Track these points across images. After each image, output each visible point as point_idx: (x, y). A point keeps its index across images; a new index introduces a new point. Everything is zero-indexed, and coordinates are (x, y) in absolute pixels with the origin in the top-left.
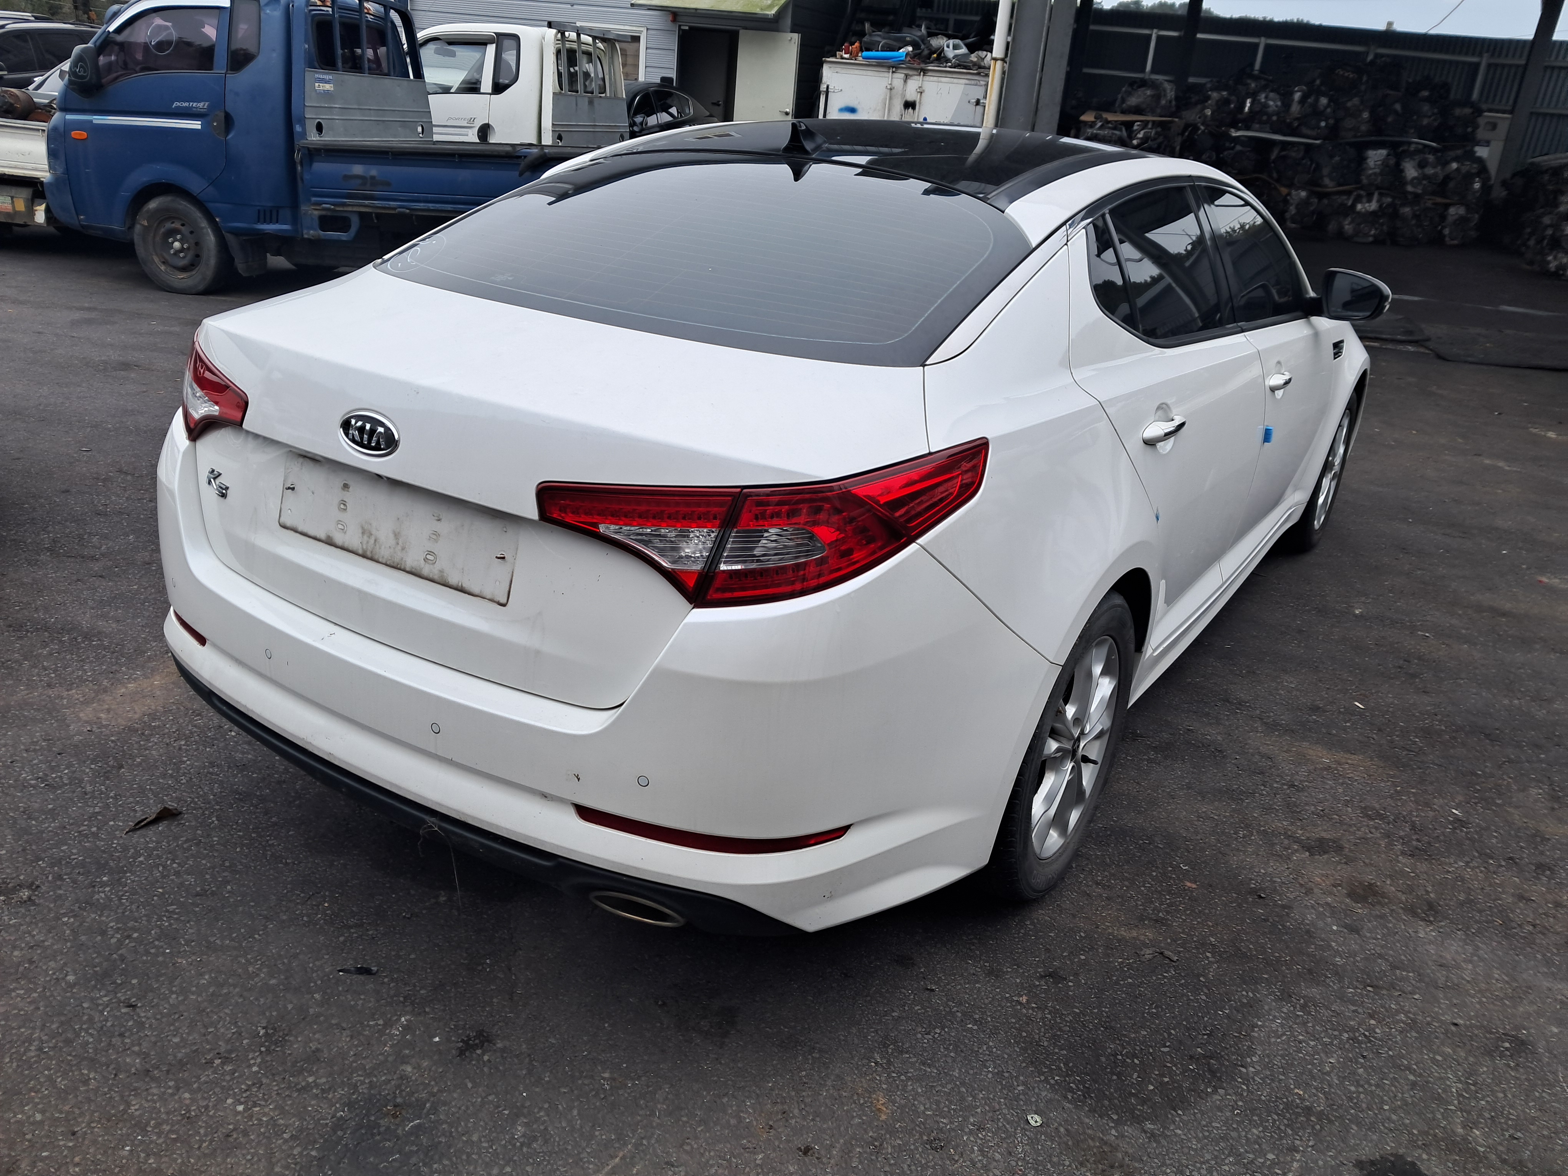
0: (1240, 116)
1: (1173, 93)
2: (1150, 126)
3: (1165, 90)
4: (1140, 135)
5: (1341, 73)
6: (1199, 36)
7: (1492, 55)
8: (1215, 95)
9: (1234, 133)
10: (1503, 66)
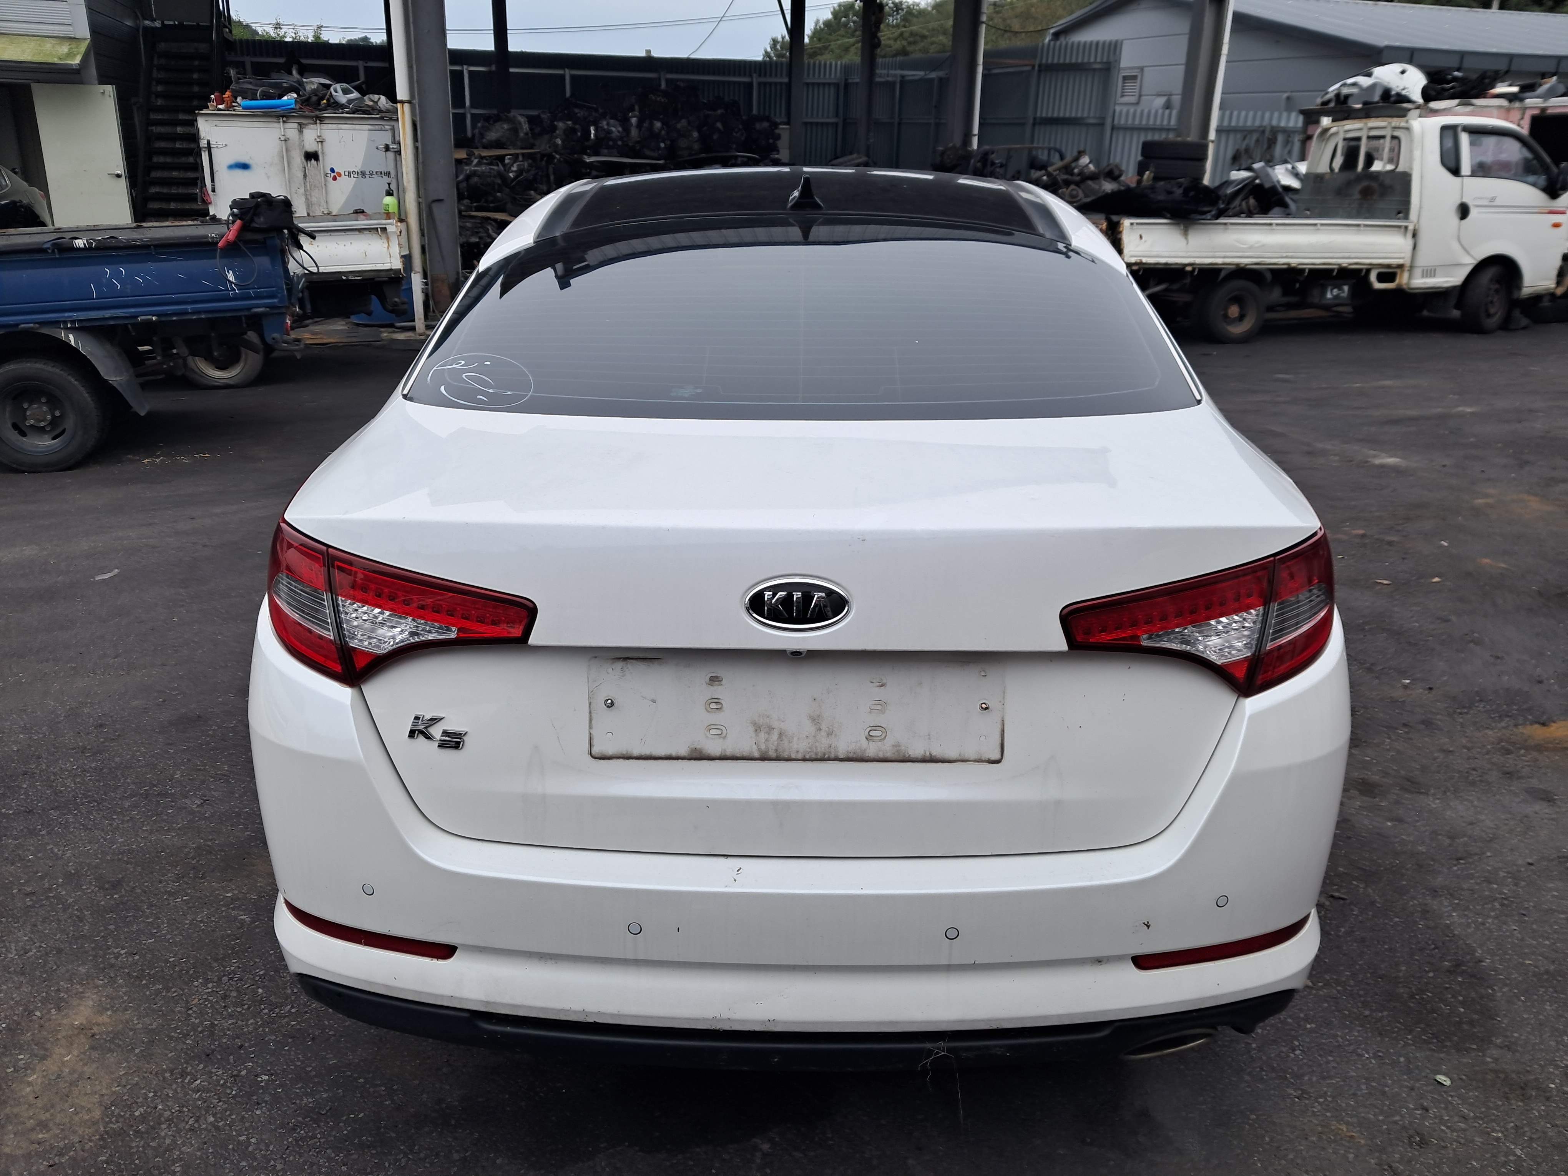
0: (587, 143)
1: (527, 125)
2: (520, 158)
3: (520, 123)
4: (515, 168)
5: (653, 98)
6: (512, 70)
7: (760, 75)
8: (561, 125)
9: (588, 160)
10: (770, 84)
